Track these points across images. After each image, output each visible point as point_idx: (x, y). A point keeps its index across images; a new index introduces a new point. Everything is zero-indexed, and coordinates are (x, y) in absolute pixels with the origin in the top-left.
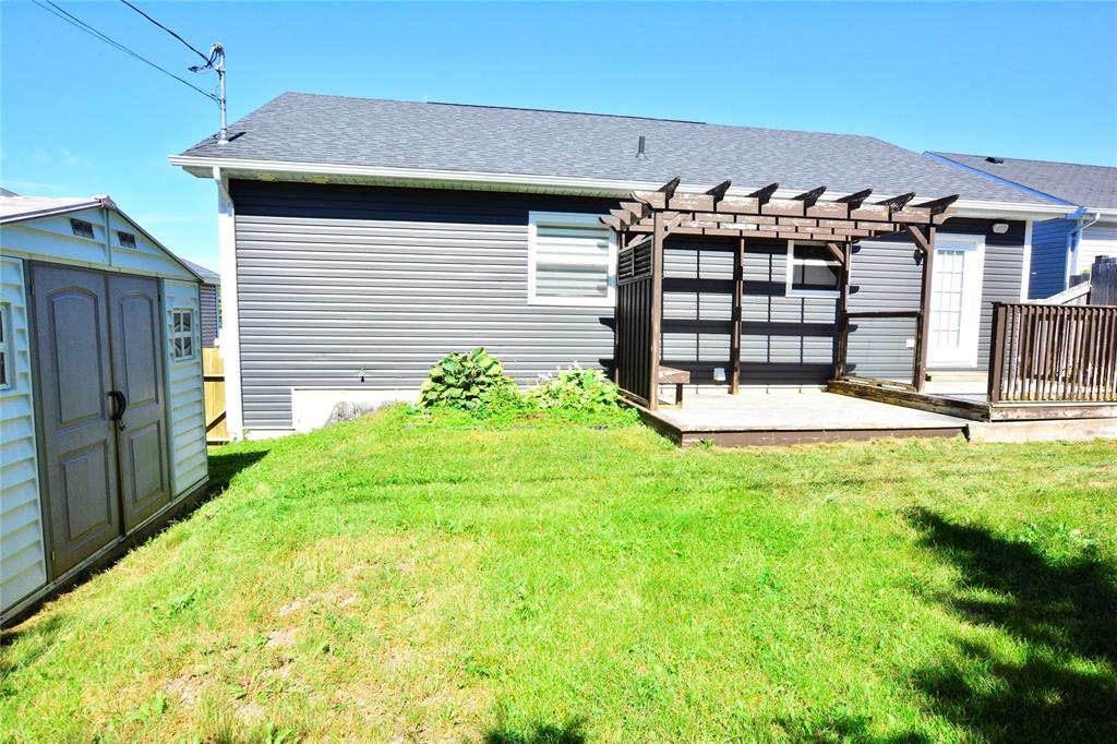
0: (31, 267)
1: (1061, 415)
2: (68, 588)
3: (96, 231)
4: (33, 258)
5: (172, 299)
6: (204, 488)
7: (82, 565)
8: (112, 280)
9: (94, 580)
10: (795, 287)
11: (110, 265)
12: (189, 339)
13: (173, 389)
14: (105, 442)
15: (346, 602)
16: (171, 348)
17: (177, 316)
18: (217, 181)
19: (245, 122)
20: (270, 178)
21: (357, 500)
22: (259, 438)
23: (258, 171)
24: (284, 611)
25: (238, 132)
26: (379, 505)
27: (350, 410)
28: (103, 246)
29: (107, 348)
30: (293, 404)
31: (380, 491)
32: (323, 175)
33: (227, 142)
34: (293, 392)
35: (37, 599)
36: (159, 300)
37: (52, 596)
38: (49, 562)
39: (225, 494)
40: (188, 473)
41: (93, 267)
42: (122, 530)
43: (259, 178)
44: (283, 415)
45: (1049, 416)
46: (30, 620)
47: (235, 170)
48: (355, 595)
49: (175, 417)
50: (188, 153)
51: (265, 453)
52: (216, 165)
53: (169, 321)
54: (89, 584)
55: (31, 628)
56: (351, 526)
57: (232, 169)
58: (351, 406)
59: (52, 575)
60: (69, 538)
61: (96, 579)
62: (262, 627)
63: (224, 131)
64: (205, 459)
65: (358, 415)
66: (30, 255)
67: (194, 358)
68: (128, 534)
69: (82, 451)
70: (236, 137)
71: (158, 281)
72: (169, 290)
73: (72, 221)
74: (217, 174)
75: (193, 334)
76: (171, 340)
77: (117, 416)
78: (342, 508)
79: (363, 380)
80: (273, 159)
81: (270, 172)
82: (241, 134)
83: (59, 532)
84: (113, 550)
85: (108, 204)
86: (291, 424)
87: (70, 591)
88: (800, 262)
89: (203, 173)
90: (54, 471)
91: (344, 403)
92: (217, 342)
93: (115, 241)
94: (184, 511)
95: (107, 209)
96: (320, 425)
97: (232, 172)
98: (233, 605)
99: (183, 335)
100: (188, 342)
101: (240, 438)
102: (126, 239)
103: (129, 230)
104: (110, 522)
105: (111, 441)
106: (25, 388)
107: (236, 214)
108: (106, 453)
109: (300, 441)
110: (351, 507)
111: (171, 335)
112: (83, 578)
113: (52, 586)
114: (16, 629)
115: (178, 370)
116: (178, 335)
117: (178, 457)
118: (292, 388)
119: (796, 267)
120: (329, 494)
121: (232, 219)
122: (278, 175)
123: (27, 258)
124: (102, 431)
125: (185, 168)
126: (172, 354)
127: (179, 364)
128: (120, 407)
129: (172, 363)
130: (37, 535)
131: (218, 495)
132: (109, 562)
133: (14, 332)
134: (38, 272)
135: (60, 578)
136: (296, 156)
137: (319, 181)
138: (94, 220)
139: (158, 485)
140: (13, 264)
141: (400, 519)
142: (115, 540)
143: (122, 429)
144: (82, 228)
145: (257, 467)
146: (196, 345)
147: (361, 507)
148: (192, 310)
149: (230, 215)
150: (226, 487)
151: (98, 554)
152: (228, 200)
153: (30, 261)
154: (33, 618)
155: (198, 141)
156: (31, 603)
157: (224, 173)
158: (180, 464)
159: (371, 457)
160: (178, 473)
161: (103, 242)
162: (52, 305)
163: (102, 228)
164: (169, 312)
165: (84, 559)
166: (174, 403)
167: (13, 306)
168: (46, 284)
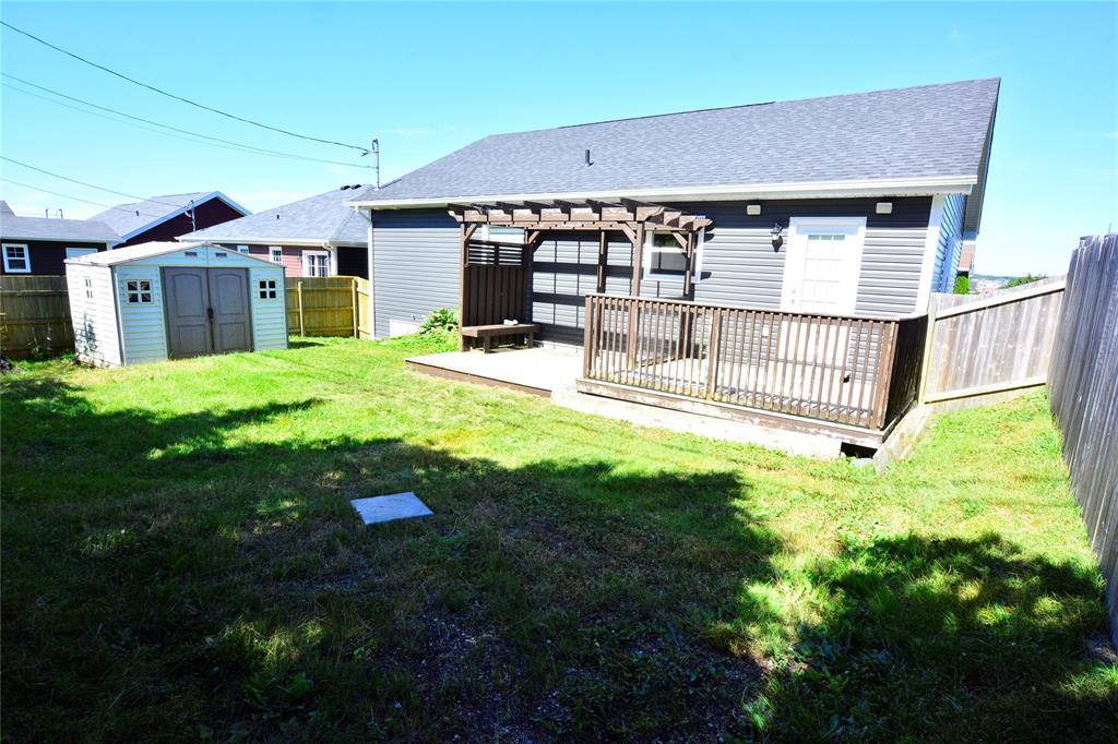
1: (639, 399)
3: (199, 254)
5: (257, 275)
8: (211, 270)
10: (654, 271)
11: (208, 265)
12: (274, 291)
13: (256, 311)
14: (204, 325)
17: (262, 282)
28: (203, 259)
29: (207, 293)
36: (248, 276)
40: (269, 346)
41: (198, 266)
45: (627, 398)
49: (257, 322)
53: (254, 284)
64: (284, 342)
67: (277, 299)
69: (189, 326)
71: (247, 269)
72: (255, 272)
73: (185, 252)
75: (277, 289)
76: (256, 292)
77: (211, 317)
79: (414, 319)
88: (658, 250)
90: (173, 330)
93: (213, 256)
95: (206, 246)
99: (268, 289)
102: (220, 255)
103: (222, 252)
105: (208, 325)
108: (204, 329)
111: (256, 289)
115: (261, 304)
116: (263, 290)
117: (259, 338)
118: (391, 320)
119: (654, 254)
124: (204, 320)
126: (256, 297)
129: (255, 300)
133: (154, 287)
134: (167, 270)
138: (199, 250)
139: (242, 346)
140: (154, 268)
143: (213, 322)
144: (191, 254)
146: (279, 294)
148: (277, 279)
153: (163, 267)
158: (261, 341)
160: (259, 344)
162: (174, 279)
163: (204, 253)
164: (254, 280)
166: (257, 316)
167: (154, 280)
168: (171, 273)
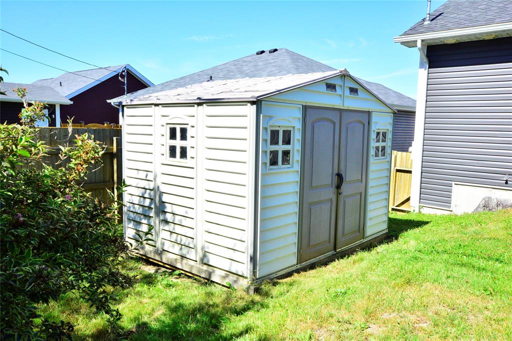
0: (305, 108)
2: (305, 269)
3: (337, 88)
4: (307, 104)
5: (376, 123)
6: (384, 236)
7: (313, 260)
8: (344, 114)
9: (317, 270)
11: (343, 106)
12: (385, 147)
13: (371, 176)
14: (331, 199)
15: (421, 325)
16: (372, 152)
17: (378, 134)
18: (419, 48)
19: (446, 6)
20: (453, 41)
21: (463, 265)
22: (428, 212)
23: (445, 38)
24: (386, 316)
25: (438, 14)
26: (476, 273)
27: (493, 204)
28: (341, 96)
29: (338, 150)
30: (452, 194)
31: (482, 263)
32: (491, 33)
33: (430, 22)
34: (453, 185)
35: (292, 270)
36: (369, 124)
37: (298, 271)
38: (299, 255)
39: (395, 243)
40: (376, 225)
41: (335, 107)
42: (335, 249)
43: (446, 42)
44: (445, 200)
46: (287, 279)
47: (431, 39)
48: (428, 322)
49: (370, 191)
50: (406, 34)
51: (427, 223)
52: (419, 38)
53: (373, 136)
54: (314, 271)
55: (286, 283)
56: (450, 281)
57: (428, 40)
58: (495, 200)
59: (299, 261)
60: (309, 245)
61: (318, 269)
62: (370, 320)
63: (428, 15)
64: (386, 219)
65: (500, 208)
66: (306, 103)
67: (386, 158)
68: (338, 250)
69: (320, 203)
70: (437, 17)
71: (369, 113)
72: (375, 118)
73: (327, 84)
74: (419, 44)
75: (387, 144)
76: (373, 147)
77: (338, 187)
78: (451, 267)
79: (507, 183)
80: (456, 28)
81: (452, 37)
82: (440, 14)
83: (305, 241)
84: (329, 257)
85: (345, 73)
86: (450, 207)
87: (306, 271)
89: (411, 44)
90: (305, 210)
91: (490, 198)
92: (410, 149)
93: (347, 92)
94: (369, 246)
95: (345, 75)
96: (470, 210)
97: (428, 41)
98: (361, 303)
99: (381, 144)
100: (383, 148)
101: (417, 211)
102: (353, 91)
103: (355, 86)
104: (329, 242)
105: (334, 199)
106: (297, 167)
107: (429, 68)
108: (331, 206)
109: (452, 219)
110: (457, 269)
111: (373, 144)
112: (312, 267)
113: (299, 266)
114: (281, 281)
115: (375, 165)
116: (378, 144)
117: (370, 215)
118: (453, 183)
120: (446, 256)
121: (426, 72)
122: (458, 39)
123: (304, 104)
124: (330, 193)
125: (402, 43)
126: (373, 155)
127: (376, 161)
128: (340, 182)
129: (372, 160)
130: (295, 239)
131: (390, 242)
132: (325, 263)
133: (295, 140)
134: (309, 111)
135: (303, 263)
136: (474, 23)
137: (487, 38)
138: (338, 82)
139: (357, 229)
140: (297, 107)
141: (487, 287)
142: (330, 252)
143: (340, 194)
144: (331, 87)
145: (417, 231)
146: (388, 150)
147: (464, 270)
148: (388, 130)
149: (425, 69)
150: (397, 238)
151: (322, 257)
152: (426, 60)
153: (305, 106)
154: (288, 279)
155: (412, 25)
156: (289, 271)
157: (424, 43)
158: (371, 219)
159: (490, 239)
160: (369, 223)
161: (341, 94)
162: (313, 127)
163: (341, 86)
164: (374, 131)
165: (315, 257)
166: (371, 183)
167: (296, 128)
168: (312, 116)
